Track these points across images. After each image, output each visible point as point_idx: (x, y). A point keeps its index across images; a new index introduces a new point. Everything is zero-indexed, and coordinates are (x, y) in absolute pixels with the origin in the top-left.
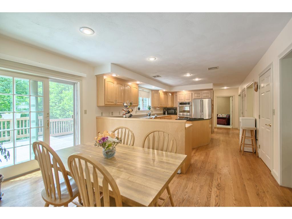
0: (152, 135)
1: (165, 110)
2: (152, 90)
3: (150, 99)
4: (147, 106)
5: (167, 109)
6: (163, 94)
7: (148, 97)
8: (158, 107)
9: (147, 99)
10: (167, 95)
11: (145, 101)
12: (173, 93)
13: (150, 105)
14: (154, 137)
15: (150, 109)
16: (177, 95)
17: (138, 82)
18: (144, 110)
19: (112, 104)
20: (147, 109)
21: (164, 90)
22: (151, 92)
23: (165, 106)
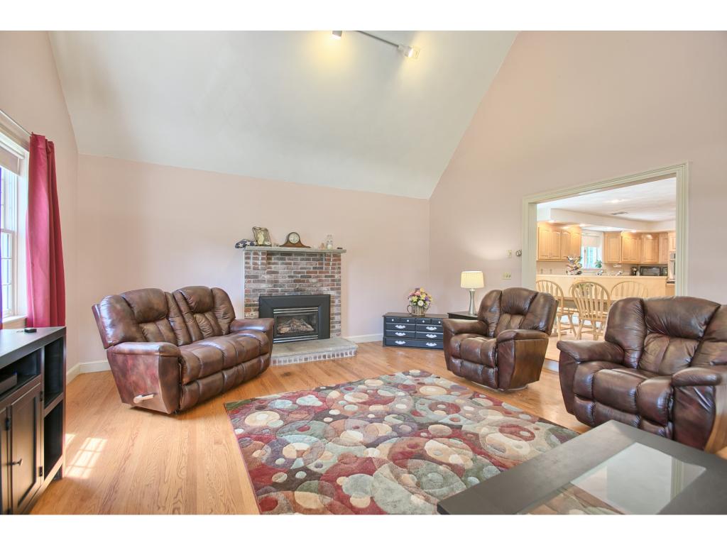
0: (619, 286)
1: (635, 269)
2: (604, 233)
3: (600, 249)
4: (595, 261)
5: (641, 267)
6: (630, 237)
7: (597, 246)
8: (619, 264)
9: (594, 249)
10: (640, 239)
11: (589, 253)
12: (656, 236)
13: (600, 259)
14: (622, 287)
15: (600, 266)
16: (667, 239)
17: (582, 225)
18: (588, 268)
19: (546, 258)
20: (594, 266)
21: (634, 231)
22: (602, 236)
23: (634, 261)
